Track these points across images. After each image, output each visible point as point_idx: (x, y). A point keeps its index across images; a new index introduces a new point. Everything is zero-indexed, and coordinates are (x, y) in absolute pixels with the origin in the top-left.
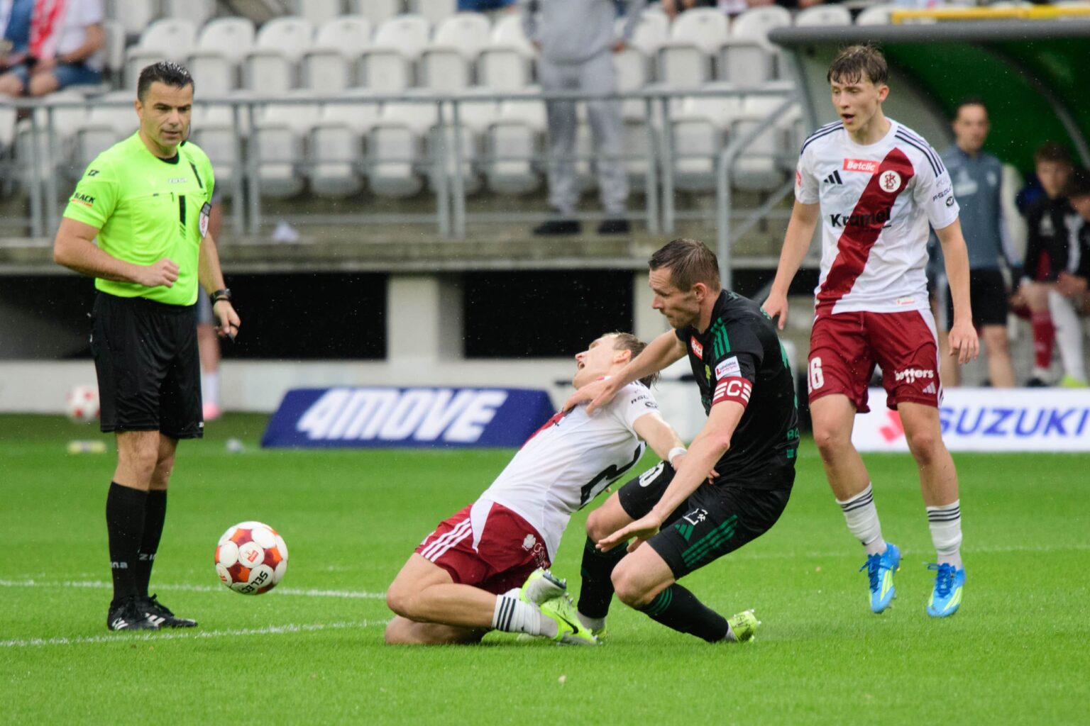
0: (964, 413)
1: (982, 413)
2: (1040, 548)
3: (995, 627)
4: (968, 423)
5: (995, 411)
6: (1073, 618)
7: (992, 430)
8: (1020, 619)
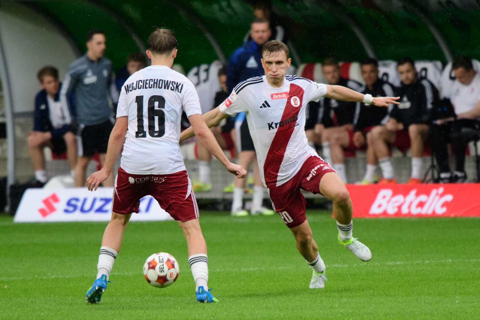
0: (85, 200)
1: (94, 200)
2: (127, 274)
3: (102, 317)
4: (87, 206)
5: (101, 199)
6: (145, 312)
7: (100, 210)
8: (116, 312)
